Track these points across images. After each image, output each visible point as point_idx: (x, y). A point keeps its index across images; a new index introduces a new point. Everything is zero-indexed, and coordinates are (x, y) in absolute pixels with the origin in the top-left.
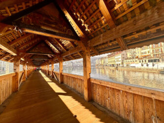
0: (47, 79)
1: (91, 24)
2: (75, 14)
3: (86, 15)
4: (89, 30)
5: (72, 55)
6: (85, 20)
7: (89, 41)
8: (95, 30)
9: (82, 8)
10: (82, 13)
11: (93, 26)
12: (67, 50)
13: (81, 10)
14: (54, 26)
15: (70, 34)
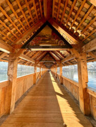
0: (52, 79)
1: (85, 27)
2: (66, 25)
3: (76, 21)
4: (83, 35)
5: (69, 61)
6: (76, 27)
7: (84, 47)
8: (90, 32)
9: (71, 16)
10: (73, 21)
11: (88, 29)
12: (65, 57)
13: (71, 19)
14: (48, 42)
15: (62, 45)
